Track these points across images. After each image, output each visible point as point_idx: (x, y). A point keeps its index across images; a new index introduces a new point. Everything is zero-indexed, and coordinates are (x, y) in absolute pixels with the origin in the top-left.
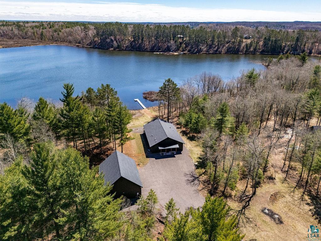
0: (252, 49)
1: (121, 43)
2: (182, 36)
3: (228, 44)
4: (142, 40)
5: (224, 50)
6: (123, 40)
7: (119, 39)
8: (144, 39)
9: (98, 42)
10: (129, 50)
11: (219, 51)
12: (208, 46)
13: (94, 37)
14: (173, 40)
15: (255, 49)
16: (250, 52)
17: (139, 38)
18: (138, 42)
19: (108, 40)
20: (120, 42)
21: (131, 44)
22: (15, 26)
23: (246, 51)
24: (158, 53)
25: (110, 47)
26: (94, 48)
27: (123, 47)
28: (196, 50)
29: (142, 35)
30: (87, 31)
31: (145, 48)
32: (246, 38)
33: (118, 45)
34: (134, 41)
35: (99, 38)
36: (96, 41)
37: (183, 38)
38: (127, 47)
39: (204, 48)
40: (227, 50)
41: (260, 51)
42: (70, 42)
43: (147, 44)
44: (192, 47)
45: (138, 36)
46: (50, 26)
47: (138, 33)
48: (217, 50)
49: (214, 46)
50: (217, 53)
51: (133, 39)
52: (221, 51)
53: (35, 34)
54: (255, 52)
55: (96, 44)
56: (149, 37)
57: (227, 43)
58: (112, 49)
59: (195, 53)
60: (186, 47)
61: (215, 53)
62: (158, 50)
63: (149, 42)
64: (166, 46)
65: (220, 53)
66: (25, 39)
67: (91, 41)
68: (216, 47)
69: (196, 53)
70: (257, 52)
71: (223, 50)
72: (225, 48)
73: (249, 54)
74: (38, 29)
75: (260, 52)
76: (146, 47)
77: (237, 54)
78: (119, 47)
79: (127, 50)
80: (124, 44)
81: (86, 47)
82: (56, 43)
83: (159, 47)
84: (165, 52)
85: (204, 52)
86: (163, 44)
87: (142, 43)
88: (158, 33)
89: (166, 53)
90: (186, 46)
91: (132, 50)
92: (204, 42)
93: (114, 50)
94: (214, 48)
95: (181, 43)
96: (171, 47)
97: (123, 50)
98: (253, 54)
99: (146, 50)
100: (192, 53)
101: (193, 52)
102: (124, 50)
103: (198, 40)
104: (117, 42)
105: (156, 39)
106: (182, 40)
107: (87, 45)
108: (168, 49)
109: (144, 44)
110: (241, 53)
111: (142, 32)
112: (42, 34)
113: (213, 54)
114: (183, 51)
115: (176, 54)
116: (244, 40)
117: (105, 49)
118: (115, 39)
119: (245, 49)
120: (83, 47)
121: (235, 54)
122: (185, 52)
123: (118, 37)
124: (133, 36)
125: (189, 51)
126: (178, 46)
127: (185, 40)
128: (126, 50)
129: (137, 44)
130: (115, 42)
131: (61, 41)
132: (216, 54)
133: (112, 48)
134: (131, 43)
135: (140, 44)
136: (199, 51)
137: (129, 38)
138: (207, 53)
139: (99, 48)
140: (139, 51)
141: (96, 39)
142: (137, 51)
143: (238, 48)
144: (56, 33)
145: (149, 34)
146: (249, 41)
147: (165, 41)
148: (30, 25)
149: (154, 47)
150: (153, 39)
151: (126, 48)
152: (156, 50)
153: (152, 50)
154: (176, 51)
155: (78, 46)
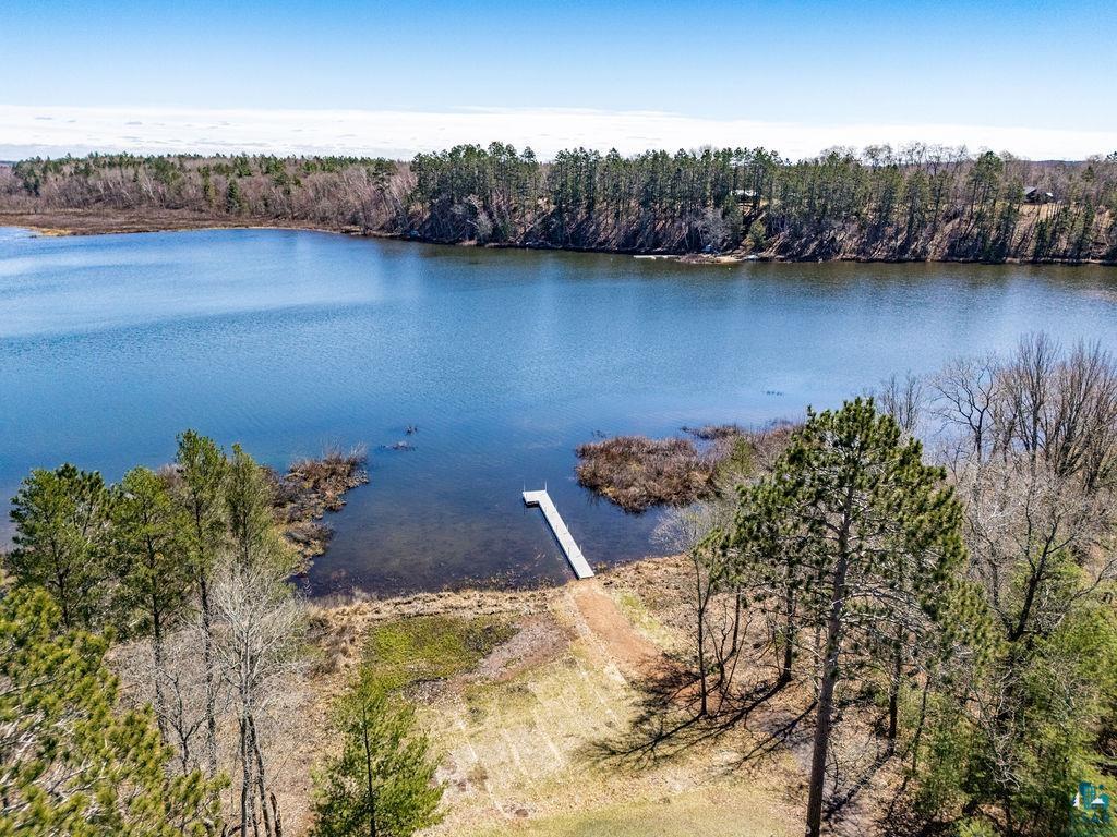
0: (1063, 245)
1: (508, 219)
2: (751, 193)
3: (950, 225)
4: (590, 208)
5: (936, 246)
6: (515, 210)
7: (499, 208)
8: (598, 206)
9: (421, 218)
10: (538, 248)
11: (914, 251)
12: (865, 232)
13: (410, 199)
14: (717, 205)
15: (1079, 245)
16: (1054, 256)
17: (577, 201)
18: (573, 219)
19: (458, 210)
20: (502, 217)
21: (546, 223)
22: (150, 168)
23: (1037, 253)
24: (653, 257)
25: (463, 236)
26: (406, 238)
27: (515, 232)
28: (813, 246)
29: (590, 187)
30: (383, 179)
31: (599, 240)
32: (1033, 199)
33: (495, 229)
34: (559, 212)
35: (427, 204)
36: (414, 214)
37: (756, 200)
38: (527, 235)
39: (847, 238)
40: (952, 247)
41: (1104, 251)
42: (324, 220)
43: (608, 225)
44: (796, 235)
45: (576, 192)
46: (268, 168)
47: (576, 181)
48: (903, 248)
49: (890, 231)
50: (906, 258)
51: (552, 207)
52: (925, 251)
53: (211, 193)
54: (1078, 257)
55: (412, 227)
56: (618, 196)
57: (949, 218)
58: (473, 243)
59: (808, 259)
60: (771, 232)
61: (899, 257)
62: (655, 244)
63: (617, 215)
64: (685, 232)
65: (920, 258)
66: (173, 211)
67: (398, 214)
68: (898, 232)
69: (813, 258)
70: (1087, 256)
71: (930, 248)
72: (938, 237)
73: (1051, 263)
74: (222, 178)
75: (1102, 258)
76: (602, 238)
77: (995, 263)
78: (496, 234)
79: (529, 246)
80: (520, 224)
81: (375, 236)
82: (275, 224)
83: (657, 233)
84: (684, 254)
85: (848, 256)
86: (673, 222)
87: (589, 218)
88: (653, 180)
89: (683, 259)
90: (769, 229)
91: (548, 248)
92: (848, 212)
93: (477, 245)
94: (891, 239)
95: (748, 221)
96: (706, 233)
97: (512, 246)
98: (1072, 264)
99: (602, 248)
100: (798, 258)
101: (801, 253)
102: (516, 247)
103: (824, 207)
104: (490, 215)
105: (644, 204)
106: (754, 207)
107: (382, 228)
108: (695, 243)
109: (598, 225)
110: (1018, 261)
111: (590, 177)
112: (231, 193)
113: (886, 261)
114: (758, 248)
115: (726, 259)
116: (1026, 209)
117: (444, 243)
118: (485, 208)
119: (1032, 246)
120: (365, 235)
121: (987, 261)
122: (764, 254)
123: (496, 199)
124: (557, 193)
125: (783, 249)
126: (734, 229)
127: (765, 208)
128: (523, 247)
129: (568, 224)
130: (483, 217)
131: (294, 218)
132: (899, 261)
133: (471, 238)
134: (543, 221)
135: (579, 226)
136: (828, 250)
137: (540, 201)
138: (863, 258)
139: (422, 240)
140: (574, 250)
141: (417, 207)
142: (567, 249)
143: (998, 239)
144: (281, 189)
145: (617, 186)
146: (1047, 211)
147: (683, 212)
148: (199, 163)
149: (636, 234)
150: (632, 204)
151: (526, 239)
152: (642, 245)
153: (629, 246)
154: (727, 249)
155: (348, 232)
